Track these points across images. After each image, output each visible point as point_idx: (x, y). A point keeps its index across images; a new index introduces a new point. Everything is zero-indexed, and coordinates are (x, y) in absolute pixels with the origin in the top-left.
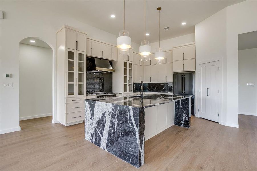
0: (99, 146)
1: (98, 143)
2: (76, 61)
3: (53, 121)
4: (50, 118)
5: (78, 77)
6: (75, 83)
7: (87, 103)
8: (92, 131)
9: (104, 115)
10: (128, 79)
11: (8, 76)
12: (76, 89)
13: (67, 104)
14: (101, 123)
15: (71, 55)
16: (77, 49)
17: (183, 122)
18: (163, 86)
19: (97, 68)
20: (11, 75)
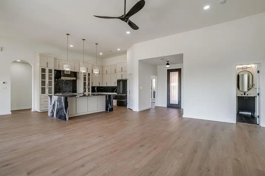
0: (53, 117)
1: (53, 116)
2: (47, 74)
3: (32, 110)
4: (30, 109)
5: (48, 83)
6: (46, 87)
7: (49, 97)
8: (51, 111)
9: (55, 101)
10: (87, 84)
11: (4, 83)
12: (47, 90)
13: (40, 99)
14: (54, 105)
15: (43, 70)
16: (47, 67)
17: (109, 109)
18: (115, 89)
19: (62, 78)
20: (6, 82)
